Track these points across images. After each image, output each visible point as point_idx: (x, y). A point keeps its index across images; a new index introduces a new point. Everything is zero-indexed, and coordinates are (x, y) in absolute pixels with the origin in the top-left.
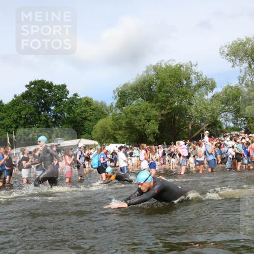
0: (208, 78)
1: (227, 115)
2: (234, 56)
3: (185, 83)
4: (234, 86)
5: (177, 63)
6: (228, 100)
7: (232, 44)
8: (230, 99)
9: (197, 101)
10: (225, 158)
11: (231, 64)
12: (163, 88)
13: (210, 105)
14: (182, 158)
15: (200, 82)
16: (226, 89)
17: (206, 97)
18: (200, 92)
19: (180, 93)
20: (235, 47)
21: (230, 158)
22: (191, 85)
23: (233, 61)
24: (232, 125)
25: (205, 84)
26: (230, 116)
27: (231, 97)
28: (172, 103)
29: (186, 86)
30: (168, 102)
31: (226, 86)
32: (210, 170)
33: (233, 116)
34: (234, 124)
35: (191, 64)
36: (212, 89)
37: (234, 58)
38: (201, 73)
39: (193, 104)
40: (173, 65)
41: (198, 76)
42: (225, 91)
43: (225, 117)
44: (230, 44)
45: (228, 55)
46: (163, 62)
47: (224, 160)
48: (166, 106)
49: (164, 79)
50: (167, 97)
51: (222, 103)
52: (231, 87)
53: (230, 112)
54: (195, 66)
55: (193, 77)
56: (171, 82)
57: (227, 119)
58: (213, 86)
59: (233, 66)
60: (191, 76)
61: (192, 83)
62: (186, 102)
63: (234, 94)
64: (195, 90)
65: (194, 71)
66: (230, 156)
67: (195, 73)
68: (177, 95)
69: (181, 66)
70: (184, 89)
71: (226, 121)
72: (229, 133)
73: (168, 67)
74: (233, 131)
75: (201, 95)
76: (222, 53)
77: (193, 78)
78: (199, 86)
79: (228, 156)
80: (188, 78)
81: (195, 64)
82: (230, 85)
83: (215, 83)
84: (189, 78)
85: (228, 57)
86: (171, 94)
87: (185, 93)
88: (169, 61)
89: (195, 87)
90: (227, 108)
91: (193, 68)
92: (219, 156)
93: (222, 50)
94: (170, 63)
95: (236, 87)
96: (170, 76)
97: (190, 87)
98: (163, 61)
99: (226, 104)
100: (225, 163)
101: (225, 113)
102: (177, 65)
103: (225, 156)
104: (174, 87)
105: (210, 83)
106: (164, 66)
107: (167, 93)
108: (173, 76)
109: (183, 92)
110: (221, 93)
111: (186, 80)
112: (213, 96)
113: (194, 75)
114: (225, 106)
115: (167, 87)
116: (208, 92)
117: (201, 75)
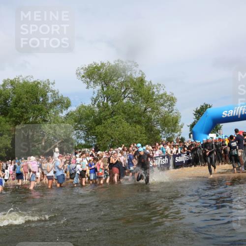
0: (64, 96)
1: (79, 133)
2: (89, 78)
3: (41, 100)
4: (87, 106)
5: (35, 80)
6: (81, 119)
7: (89, 67)
8: (83, 118)
9: (51, 118)
10: (73, 173)
11: (86, 85)
12: (19, 103)
13: (64, 122)
14: (31, 173)
15: (56, 100)
16: (80, 109)
17: (60, 114)
18: (55, 110)
19: (35, 110)
20: (91, 70)
21: (78, 174)
22: (47, 102)
23: (87, 83)
24: (83, 142)
25: (60, 102)
26: (82, 134)
27: (83, 116)
28: (27, 119)
29: (42, 103)
30: (22, 117)
31: (80, 105)
32: (58, 185)
33: (84, 134)
34: (86, 141)
35: (49, 82)
36: (67, 108)
37: (89, 80)
38: (57, 91)
39: (47, 121)
40: (31, 81)
41: (55, 94)
42: (79, 111)
43: (77, 134)
44: (87, 67)
45: (83, 77)
46: (21, 78)
47: (72, 176)
48: (21, 122)
49: (21, 95)
50: (22, 113)
51: (76, 121)
52: (85, 107)
53: (82, 130)
54: (53, 84)
55: (49, 94)
56: (27, 98)
57: (79, 136)
58: (68, 105)
59: (88, 88)
60: (48, 94)
61: (48, 100)
62: (41, 118)
63: (87, 113)
64: (51, 108)
65: (51, 89)
66: (78, 172)
67: (52, 91)
68: (33, 111)
69: (38, 83)
70: (39, 106)
71: (78, 138)
72: (80, 150)
73: (25, 83)
74: (85, 148)
75: (56, 113)
76: (78, 74)
77: (50, 96)
78: (55, 104)
79: (75, 172)
80: (44, 96)
81: (52, 82)
82: (84, 104)
83: (70, 102)
84: (46, 95)
85: (84, 79)
86: (26, 109)
87: (40, 110)
88: (27, 77)
89: (51, 104)
90: (79, 126)
91: (51, 86)
92: (68, 172)
93: (78, 72)
94: (28, 79)
95: (89, 107)
96: (27, 92)
97: (45, 104)
98: (21, 76)
99: (79, 123)
100: (73, 179)
101: (77, 131)
102: (35, 81)
103: (73, 172)
104: (30, 102)
105: (65, 101)
106: (21, 81)
107: (22, 108)
108: (29, 92)
109: (39, 109)
110: (75, 112)
111: (42, 96)
112: (68, 114)
113: (51, 93)
114: (78, 124)
115: (23, 102)
116: (63, 110)
117: (57, 93)
